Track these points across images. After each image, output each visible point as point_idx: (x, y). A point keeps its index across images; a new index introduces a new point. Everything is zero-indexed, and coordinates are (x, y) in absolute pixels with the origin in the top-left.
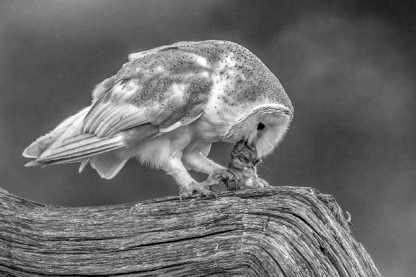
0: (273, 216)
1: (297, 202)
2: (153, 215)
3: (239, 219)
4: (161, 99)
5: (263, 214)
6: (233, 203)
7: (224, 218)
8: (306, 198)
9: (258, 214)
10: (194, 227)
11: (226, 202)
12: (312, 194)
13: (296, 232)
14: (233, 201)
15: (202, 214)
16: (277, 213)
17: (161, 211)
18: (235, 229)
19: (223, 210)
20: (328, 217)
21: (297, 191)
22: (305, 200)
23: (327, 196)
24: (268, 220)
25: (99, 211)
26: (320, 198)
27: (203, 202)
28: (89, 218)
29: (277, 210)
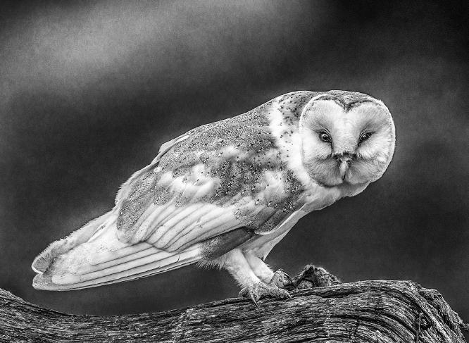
0: (363, 319)
1: (393, 299)
2: (209, 323)
3: (320, 324)
4: (254, 193)
5: (350, 317)
6: (311, 304)
7: (300, 324)
8: (404, 295)
9: (344, 316)
10: (262, 336)
11: (303, 303)
12: (412, 289)
13: (393, 338)
14: (312, 301)
15: (273, 319)
16: (368, 315)
17: (219, 317)
18: (315, 338)
19: (298, 313)
20: (433, 318)
21: (392, 286)
22: (403, 296)
23: (431, 291)
24: (358, 324)
25: (140, 320)
26: (422, 294)
27: (273, 305)
28: (127, 329)
29: (368, 311)
